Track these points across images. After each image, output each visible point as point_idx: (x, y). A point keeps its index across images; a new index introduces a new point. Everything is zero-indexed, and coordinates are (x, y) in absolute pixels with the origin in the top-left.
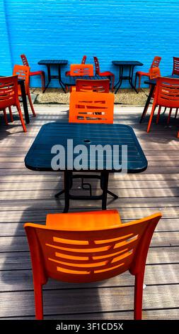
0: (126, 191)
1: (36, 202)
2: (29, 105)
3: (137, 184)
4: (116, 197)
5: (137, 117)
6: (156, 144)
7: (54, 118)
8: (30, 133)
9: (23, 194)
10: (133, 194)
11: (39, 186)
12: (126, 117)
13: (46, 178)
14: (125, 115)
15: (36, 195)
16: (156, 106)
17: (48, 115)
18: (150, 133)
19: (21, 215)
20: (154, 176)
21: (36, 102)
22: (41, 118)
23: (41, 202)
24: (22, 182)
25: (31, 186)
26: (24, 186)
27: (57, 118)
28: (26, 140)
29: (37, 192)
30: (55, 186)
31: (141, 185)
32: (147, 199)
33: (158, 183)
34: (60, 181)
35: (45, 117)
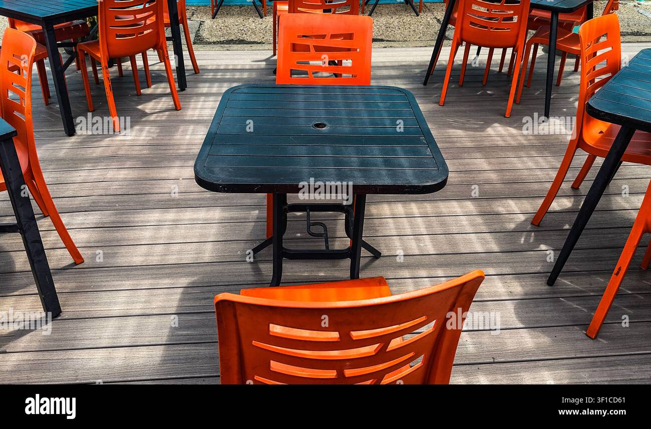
0: (396, 242)
1: (208, 269)
2: (184, 47)
3: (421, 225)
4: (377, 255)
5: (417, 71)
6: (460, 132)
7: (237, 75)
8: (190, 112)
9: (179, 252)
10: (414, 247)
11: (213, 232)
12: (393, 72)
13: (227, 214)
14: (393, 67)
15: (208, 253)
16: (459, 44)
17: (226, 70)
18: (446, 108)
19: (178, 297)
20: (455, 207)
21: (200, 40)
22: (210, 76)
23: (220, 268)
24: (176, 224)
25: (195, 233)
26: (181, 233)
27: (245, 75)
28: (182, 128)
29: (209, 246)
30: (248, 231)
31: (428, 226)
32: (442, 259)
33: (464, 221)
34: (258, 220)
35: (219, 75)
